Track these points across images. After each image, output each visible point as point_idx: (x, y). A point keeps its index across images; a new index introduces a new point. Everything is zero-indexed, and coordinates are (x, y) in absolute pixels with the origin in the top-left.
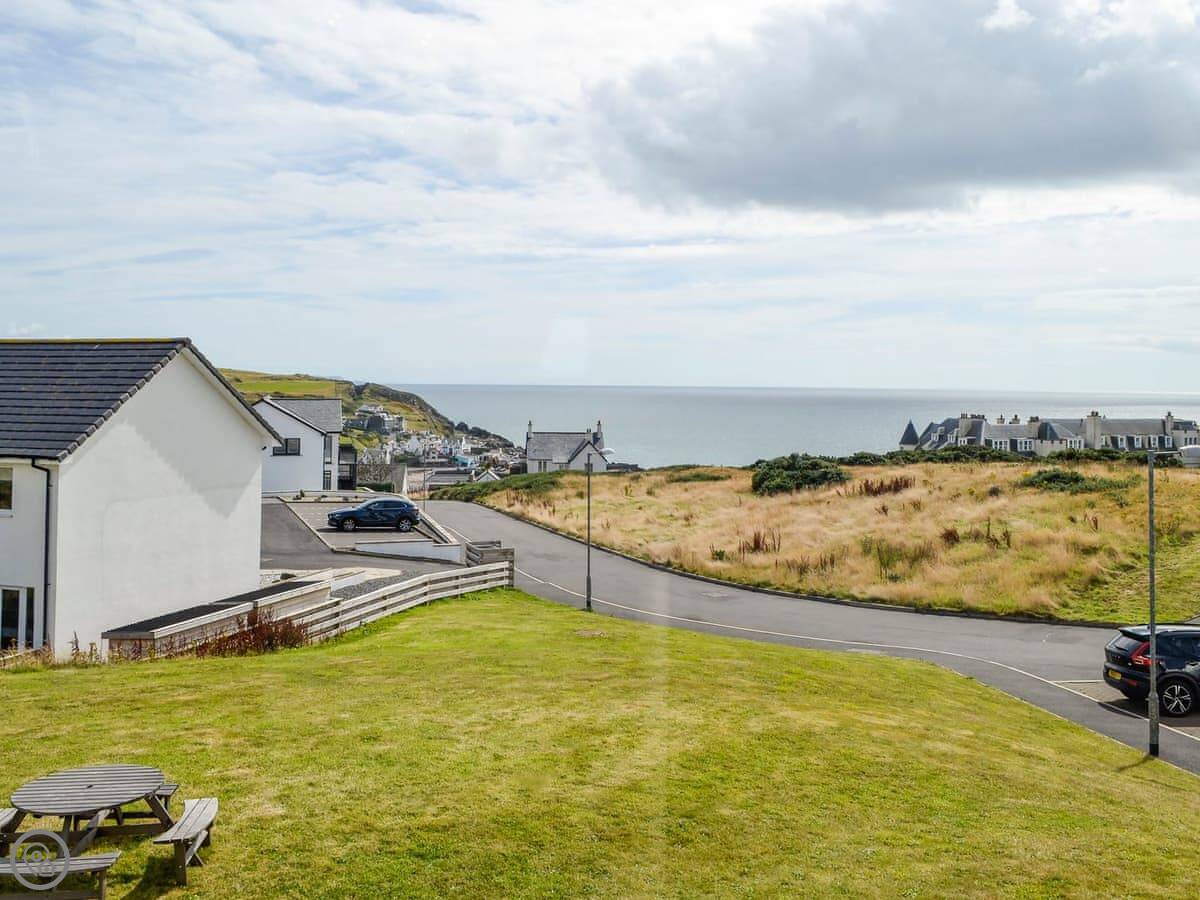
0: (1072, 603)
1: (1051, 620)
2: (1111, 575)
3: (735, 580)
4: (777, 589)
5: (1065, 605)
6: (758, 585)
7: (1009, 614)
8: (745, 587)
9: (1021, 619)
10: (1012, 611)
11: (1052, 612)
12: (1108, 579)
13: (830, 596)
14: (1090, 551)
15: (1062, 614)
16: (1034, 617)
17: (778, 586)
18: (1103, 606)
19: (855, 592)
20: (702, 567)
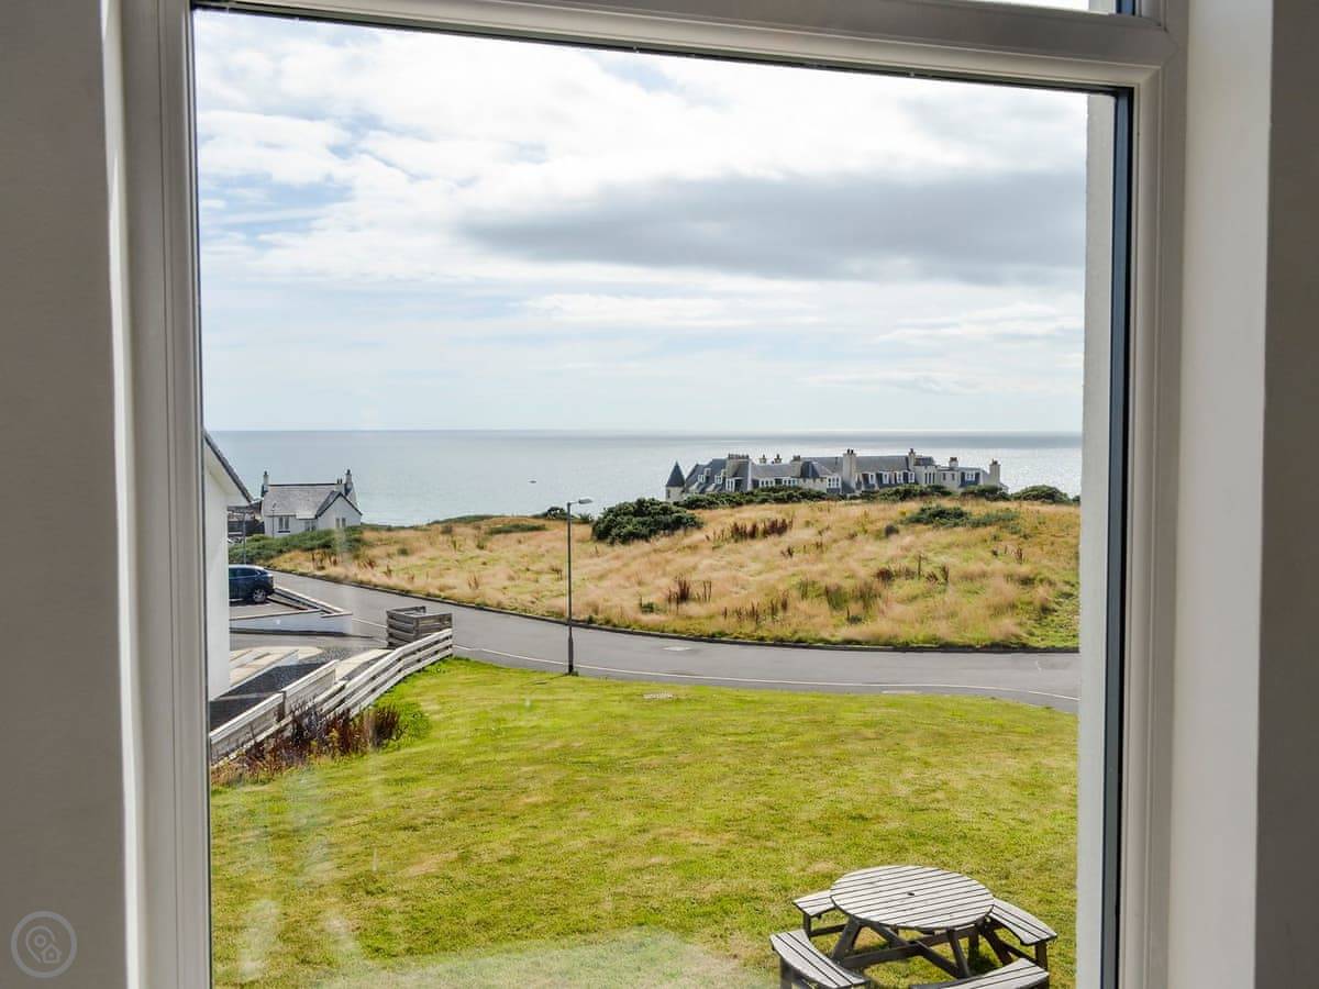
0: (1037, 632)
1: (1025, 648)
2: (1057, 603)
3: (682, 633)
4: (736, 638)
5: (1032, 634)
6: (713, 636)
7: (986, 646)
8: (698, 639)
9: (997, 650)
10: (988, 643)
11: (1024, 641)
12: (1057, 607)
13: (799, 641)
14: (1027, 581)
15: (1033, 642)
16: (1008, 647)
17: (735, 635)
18: (1063, 632)
19: (825, 635)
20: (636, 621)
